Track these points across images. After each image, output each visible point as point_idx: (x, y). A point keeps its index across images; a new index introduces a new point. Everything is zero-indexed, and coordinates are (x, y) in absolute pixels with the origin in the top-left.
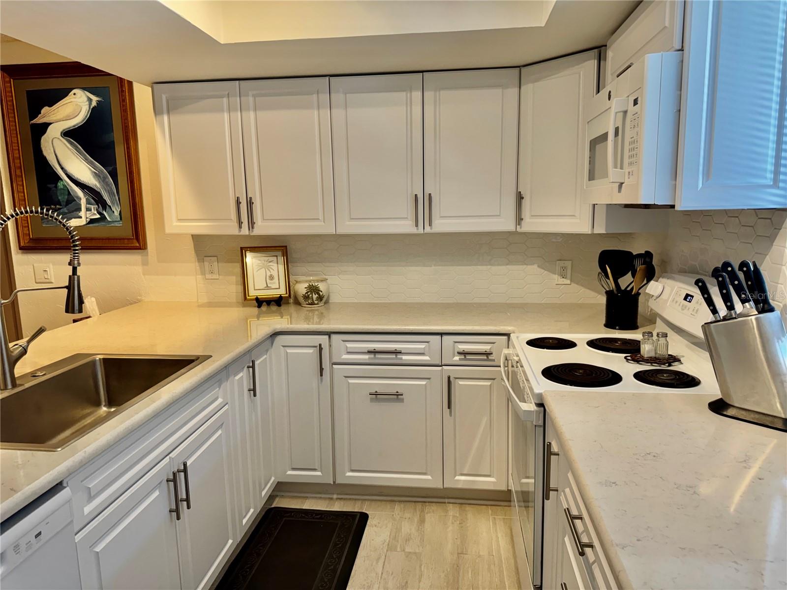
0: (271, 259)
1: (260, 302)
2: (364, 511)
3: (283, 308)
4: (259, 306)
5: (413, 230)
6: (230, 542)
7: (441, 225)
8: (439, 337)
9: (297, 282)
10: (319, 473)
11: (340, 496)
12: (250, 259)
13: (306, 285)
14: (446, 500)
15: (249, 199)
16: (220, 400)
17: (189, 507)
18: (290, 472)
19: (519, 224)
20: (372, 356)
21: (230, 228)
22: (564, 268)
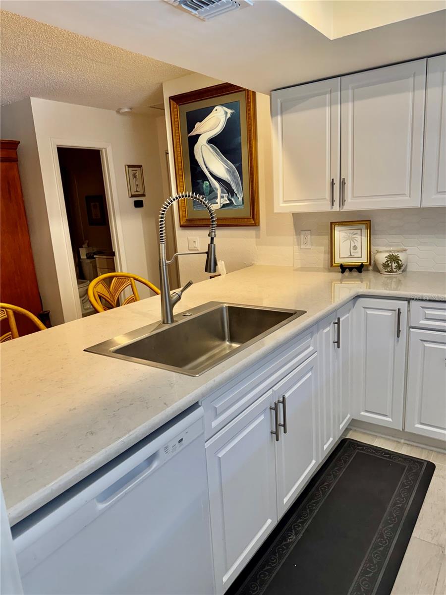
0: (356, 231)
1: (343, 268)
2: (431, 460)
3: (363, 274)
4: (343, 272)
6: (314, 462)
9: (378, 252)
10: (390, 420)
11: (408, 442)
12: (340, 234)
13: (387, 255)
15: (342, 180)
16: (311, 348)
17: (285, 432)
18: (363, 413)
21: (324, 206)
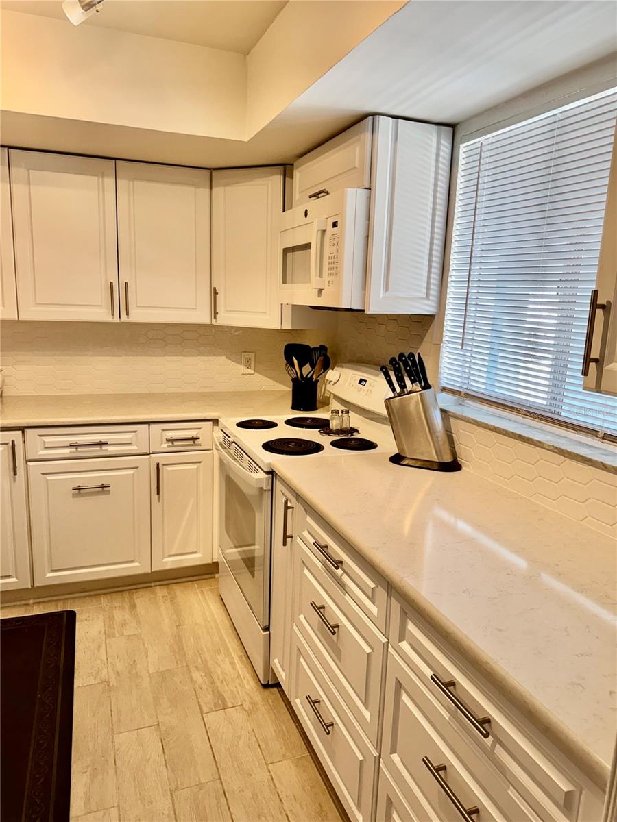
5: (109, 319)
7: (138, 315)
8: (147, 426)
10: (13, 580)
14: (153, 584)
19: (215, 318)
20: (74, 450)
22: (248, 360)
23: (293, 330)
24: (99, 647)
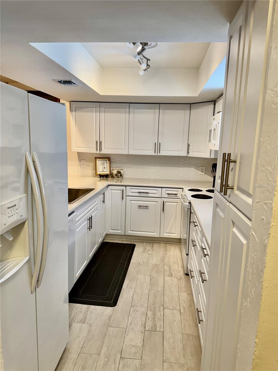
0: (105, 162)
1: (101, 176)
2: (134, 243)
3: (108, 178)
4: (100, 177)
5: (154, 154)
6: (96, 245)
7: (163, 153)
8: (161, 189)
9: (113, 170)
10: (120, 231)
11: (126, 240)
12: (99, 162)
13: (117, 171)
14: (160, 242)
15: (100, 141)
18: (110, 231)
19: (188, 154)
20: (139, 194)
21: (94, 151)
22: (203, 169)
23: (214, 158)
24: (140, 254)
